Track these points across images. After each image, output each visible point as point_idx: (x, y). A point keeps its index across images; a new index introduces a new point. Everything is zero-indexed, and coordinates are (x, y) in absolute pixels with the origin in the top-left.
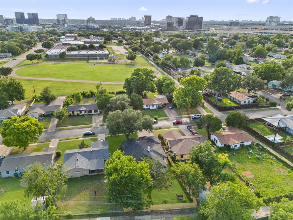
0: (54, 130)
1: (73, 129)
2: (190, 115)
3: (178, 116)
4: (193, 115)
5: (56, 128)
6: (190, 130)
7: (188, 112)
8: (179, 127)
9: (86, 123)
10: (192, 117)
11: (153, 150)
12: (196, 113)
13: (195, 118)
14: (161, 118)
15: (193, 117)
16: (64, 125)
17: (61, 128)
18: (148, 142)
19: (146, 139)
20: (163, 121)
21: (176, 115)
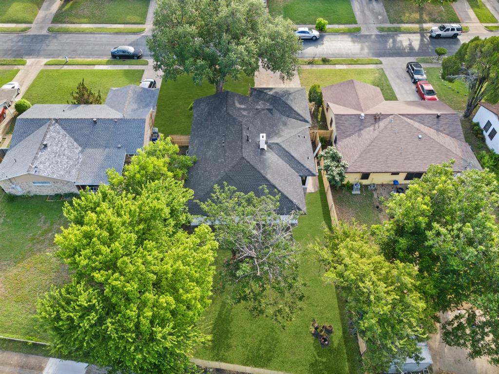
0: (44, 32)
1: (92, 33)
2: (425, 26)
3: (389, 25)
4: (435, 28)
5: (51, 25)
6: (412, 78)
7: (421, 15)
8: (381, 63)
9: (129, 18)
10: (432, 31)
11: (277, 144)
12: (445, 18)
13: (438, 36)
14: (336, 27)
15: (434, 35)
16: (72, 19)
17: (65, 26)
18: (270, 110)
19: (268, 101)
20: (340, 37)
21: (383, 22)
